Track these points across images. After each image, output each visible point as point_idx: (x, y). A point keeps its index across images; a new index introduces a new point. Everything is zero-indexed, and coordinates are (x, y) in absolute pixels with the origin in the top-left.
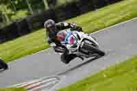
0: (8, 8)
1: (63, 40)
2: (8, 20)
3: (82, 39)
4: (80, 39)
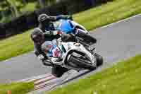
2: (16, 11)
3: (67, 51)
4: (65, 51)
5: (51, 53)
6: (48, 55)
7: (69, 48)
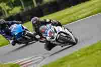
0: (7, 5)
1: (44, 33)
4: (56, 32)
5: (46, 33)
6: (43, 35)
7: (59, 30)
